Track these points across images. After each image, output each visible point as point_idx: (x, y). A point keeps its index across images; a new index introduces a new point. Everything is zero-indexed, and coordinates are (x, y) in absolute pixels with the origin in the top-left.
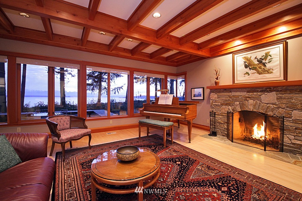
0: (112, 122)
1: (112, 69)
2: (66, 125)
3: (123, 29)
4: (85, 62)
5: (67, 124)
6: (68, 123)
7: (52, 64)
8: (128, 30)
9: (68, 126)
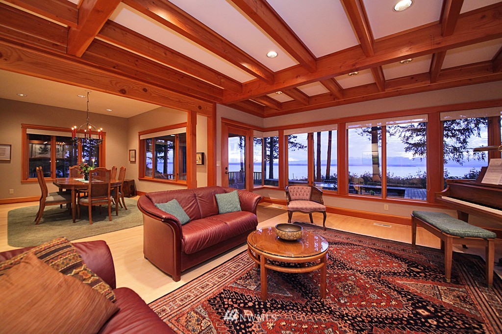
0: (388, 207)
1: (387, 119)
2: (305, 195)
3: (359, 58)
4: (343, 118)
5: (307, 195)
6: (309, 194)
7: (310, 129)
8: (367, 57)
9: (308, 197)
